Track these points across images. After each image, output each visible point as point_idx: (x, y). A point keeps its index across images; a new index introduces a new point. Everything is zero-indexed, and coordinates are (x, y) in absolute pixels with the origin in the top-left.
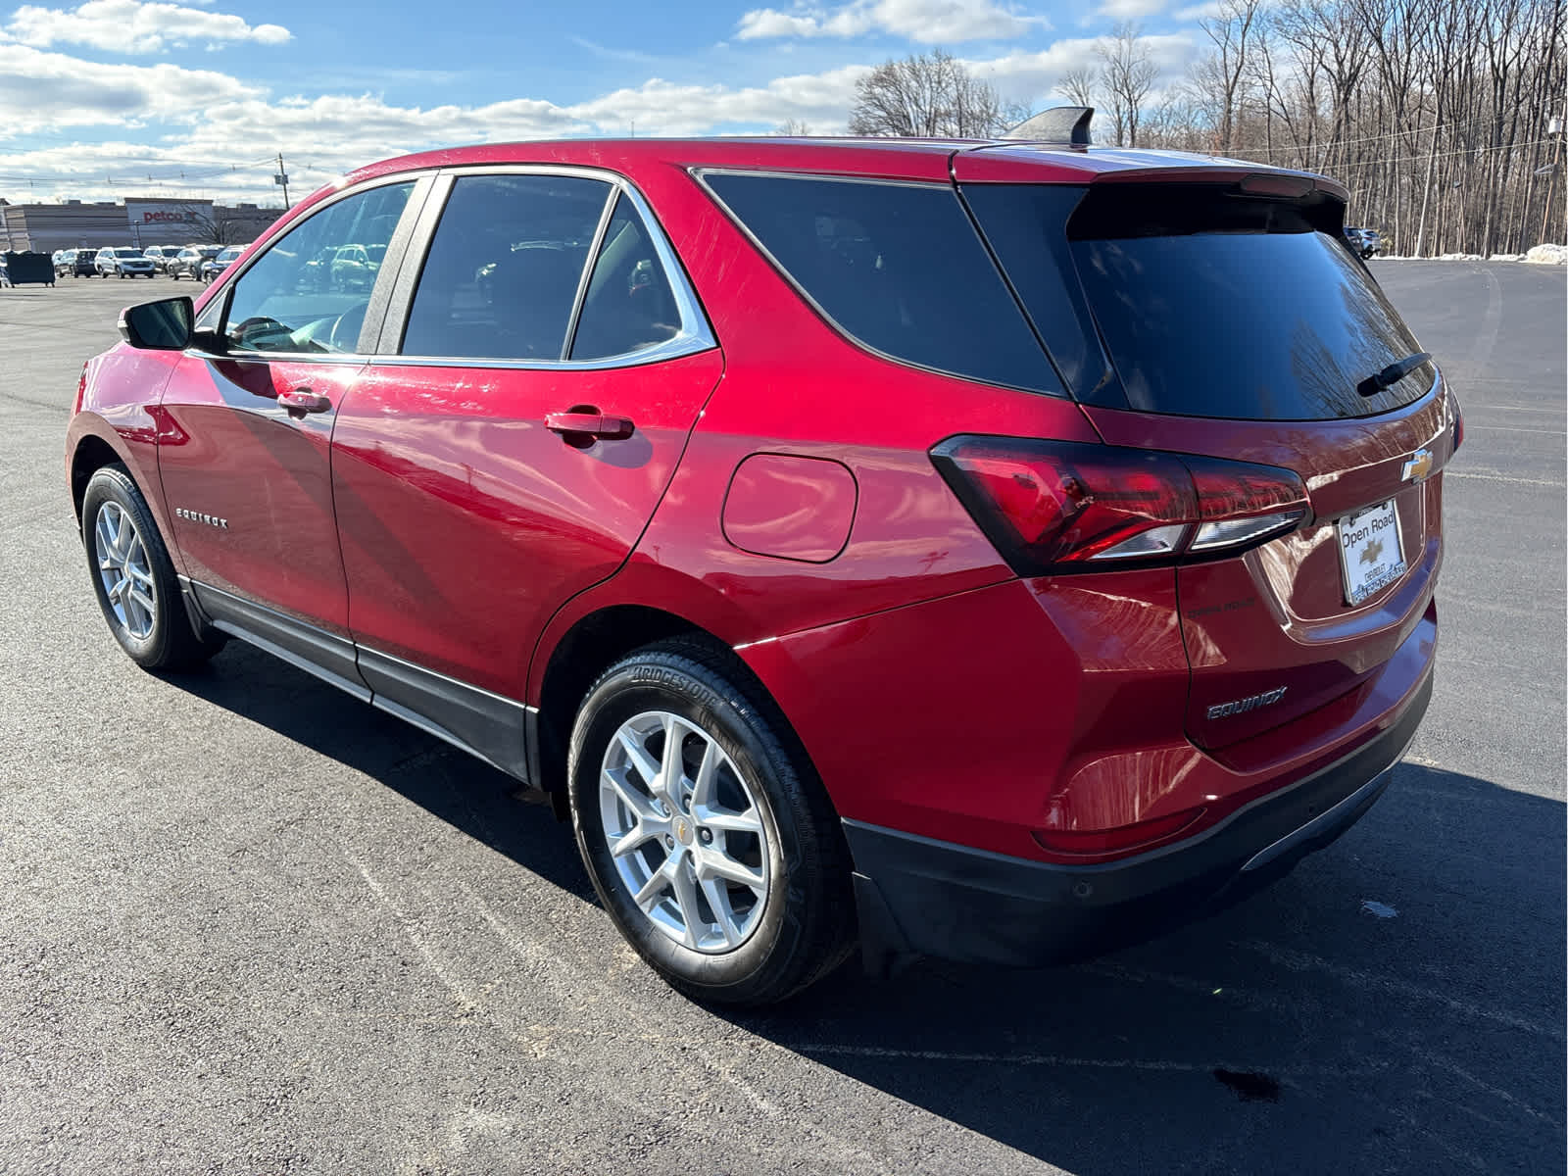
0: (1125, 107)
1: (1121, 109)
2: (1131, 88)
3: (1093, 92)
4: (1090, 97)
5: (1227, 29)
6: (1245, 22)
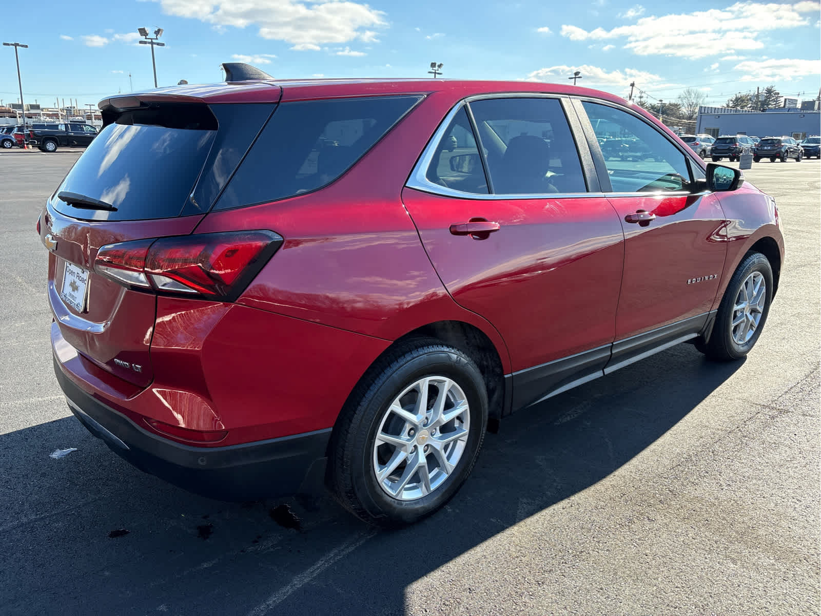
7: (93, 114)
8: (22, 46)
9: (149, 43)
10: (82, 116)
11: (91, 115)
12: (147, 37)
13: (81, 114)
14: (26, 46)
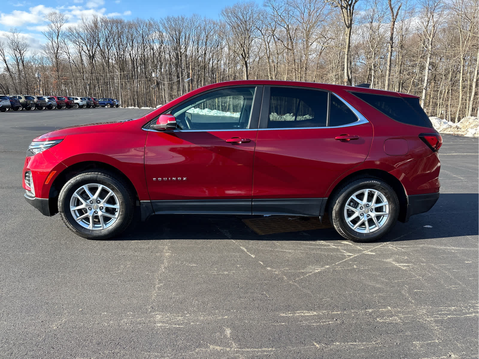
0: (18, 55)
1: (17, 56)
2: (20, 50)
3: (5, 49)
4: (4, 51)
5: (52, 36)
6: (57, 35)
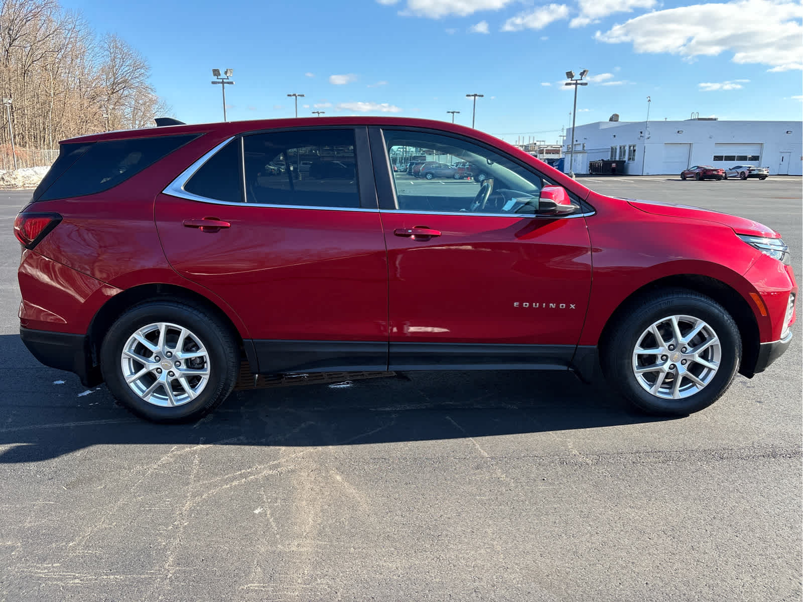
7: (545, 149)
8: (480, 96)
9: (574, 84)
10: (536, 151)
11: (543, 150)
12: (573, 79)
13: (535, 149)
14: (482, 96)
